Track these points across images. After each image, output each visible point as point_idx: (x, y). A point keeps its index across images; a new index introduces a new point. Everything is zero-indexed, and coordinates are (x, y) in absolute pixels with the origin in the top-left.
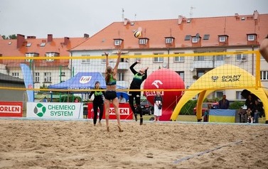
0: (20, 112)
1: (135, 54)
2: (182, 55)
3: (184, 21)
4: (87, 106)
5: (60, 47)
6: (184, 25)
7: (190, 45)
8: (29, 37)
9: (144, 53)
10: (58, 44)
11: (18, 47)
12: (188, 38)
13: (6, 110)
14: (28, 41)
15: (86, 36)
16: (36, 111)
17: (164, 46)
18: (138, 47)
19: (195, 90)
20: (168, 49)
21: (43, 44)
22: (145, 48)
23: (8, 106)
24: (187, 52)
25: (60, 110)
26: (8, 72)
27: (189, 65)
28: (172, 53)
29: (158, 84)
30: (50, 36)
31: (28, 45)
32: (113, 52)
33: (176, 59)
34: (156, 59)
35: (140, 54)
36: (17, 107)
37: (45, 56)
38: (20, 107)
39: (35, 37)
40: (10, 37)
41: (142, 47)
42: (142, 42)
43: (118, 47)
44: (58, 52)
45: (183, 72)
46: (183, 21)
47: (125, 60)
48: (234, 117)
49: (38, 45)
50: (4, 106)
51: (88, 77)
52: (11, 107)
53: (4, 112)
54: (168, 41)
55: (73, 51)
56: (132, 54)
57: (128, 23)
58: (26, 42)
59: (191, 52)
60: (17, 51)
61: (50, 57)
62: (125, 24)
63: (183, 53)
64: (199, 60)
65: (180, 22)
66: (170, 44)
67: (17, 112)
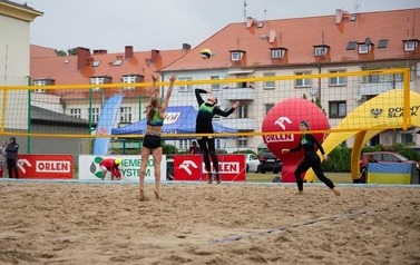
0: (68, 171)
1: (265, 74)
2: (343, 74)
3: (345, 18)
4: (172, 160)
5: (145, 66)
6: (346, 24)
7: (356, 58)
8: (96, 52)
9: (279, 73)
10: (142, 61)
11: (79, 68)
12: (352, 46)
13: (47, 168)
14: (95, 57)
15: (187, 47)
16: (93, 169)
17: (313, 61)
18: (269, 63)
19: (343, 131)
20: (319, 66)
21: (119, 62)
22: (281, 64)
23: (50, 162)
24: (350, 70)
25: (131, 167)
26: (64, 108)
27: (355, 90)
28: (325, 71)
29: (285, 122)
30: (129, 49)
31: (95, 64)
32: (229, 72)
33: (333, 80)
34: (299, 82)
35: (273, 74)
36: (65, 162)
37: (122, 81)
38: (69, 163)
39: (105, 52)
40: (69, 51)
41: (276, 62)
42: (276, 54)
43: (237, 64)
44: (141, 73)
45: (344, 102)
46: (343, 19)
47: (248, 85)
48: (409, 175)
49: (111, 64)
50: (44, 162)
51: (174, 114)
52: (55, 163)
53: (44, 171)
54: (319, 51)
55: (166, 72)
56: (259, 74)
57: (254, 24)
58: (92, 60)
59: (357, 69)
60: (78, 75)
61: (130, 83)
62: (249, 25)
63: (344, 71)
64: (370, 81)
65: (338, 20)
66: (322, 57)
67: (64, 171)
